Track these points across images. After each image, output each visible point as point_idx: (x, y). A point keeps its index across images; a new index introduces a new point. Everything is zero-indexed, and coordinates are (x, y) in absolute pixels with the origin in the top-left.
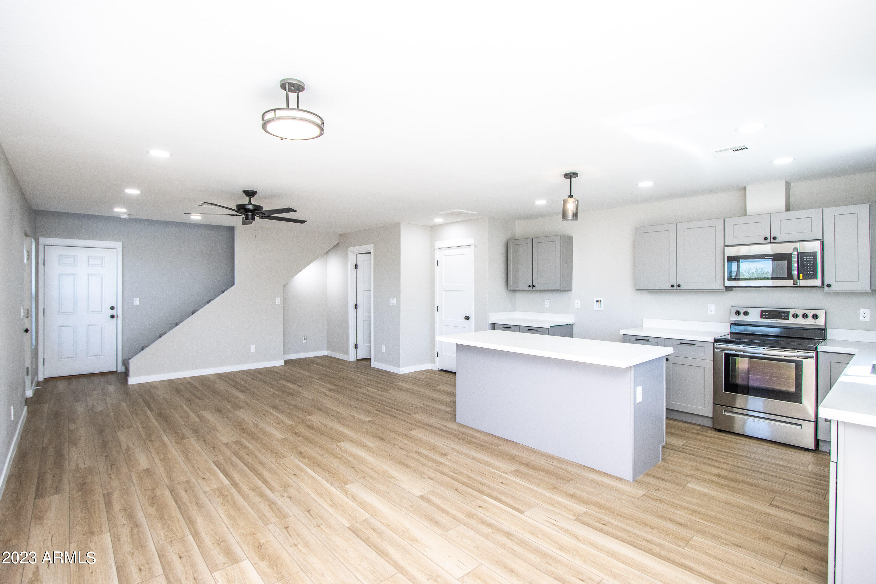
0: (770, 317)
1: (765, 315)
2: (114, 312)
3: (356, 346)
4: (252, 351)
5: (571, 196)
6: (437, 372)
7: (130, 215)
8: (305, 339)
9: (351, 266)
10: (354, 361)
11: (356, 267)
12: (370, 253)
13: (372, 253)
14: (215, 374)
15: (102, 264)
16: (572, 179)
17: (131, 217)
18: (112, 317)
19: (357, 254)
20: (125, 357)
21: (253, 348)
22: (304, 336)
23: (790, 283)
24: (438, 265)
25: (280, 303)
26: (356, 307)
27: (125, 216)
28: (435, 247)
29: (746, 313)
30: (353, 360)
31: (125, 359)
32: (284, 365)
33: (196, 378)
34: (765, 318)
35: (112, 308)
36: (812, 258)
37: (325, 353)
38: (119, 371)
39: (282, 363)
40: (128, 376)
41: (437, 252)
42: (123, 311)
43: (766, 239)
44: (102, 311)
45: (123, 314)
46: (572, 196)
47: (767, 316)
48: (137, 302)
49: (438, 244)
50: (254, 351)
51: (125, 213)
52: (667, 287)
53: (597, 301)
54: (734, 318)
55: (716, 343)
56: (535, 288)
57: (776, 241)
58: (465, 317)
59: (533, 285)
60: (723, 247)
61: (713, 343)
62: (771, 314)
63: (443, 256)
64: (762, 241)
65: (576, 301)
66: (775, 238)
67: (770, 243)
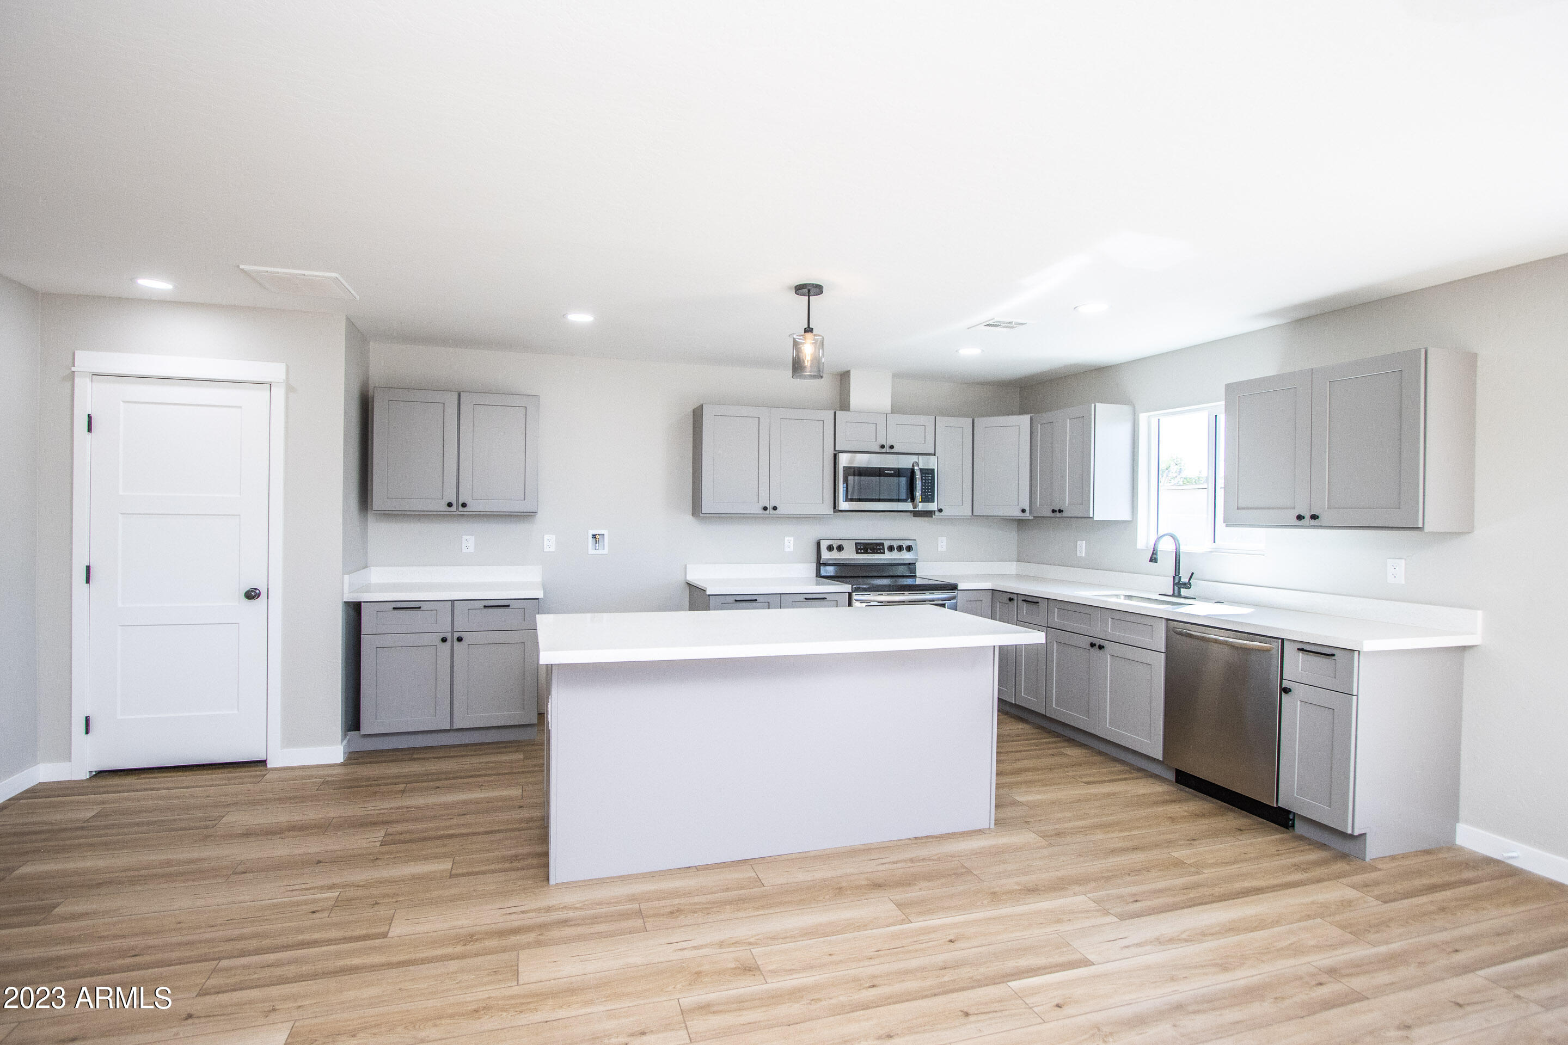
0: (866, 552)
1: (861, 549)
5: (809, 330)
6: (89, 784)
16: (811, 297)
23: (908, 506)
24: (90, 429)
28: (73, 369)
29: (840, 548)
34: (861, 553)
36: (930, 476)
41: (82, 384)
43: (883, 447)
46: (811, 331)
47: (862, 551)
52: (758, 510)
53: (594, 536)
54: (826, 555)
55: (854, 594)
56: (465, 509)
57: (892, 451)
58: (245, 594)
59: (461, 502)
60: (832, 452)
61: (850, 595)
62: (865, 547)
63: (121, 402)
64: (878, 450)
65: (546, 537)
66: (892, 447)
67: (886, 453)
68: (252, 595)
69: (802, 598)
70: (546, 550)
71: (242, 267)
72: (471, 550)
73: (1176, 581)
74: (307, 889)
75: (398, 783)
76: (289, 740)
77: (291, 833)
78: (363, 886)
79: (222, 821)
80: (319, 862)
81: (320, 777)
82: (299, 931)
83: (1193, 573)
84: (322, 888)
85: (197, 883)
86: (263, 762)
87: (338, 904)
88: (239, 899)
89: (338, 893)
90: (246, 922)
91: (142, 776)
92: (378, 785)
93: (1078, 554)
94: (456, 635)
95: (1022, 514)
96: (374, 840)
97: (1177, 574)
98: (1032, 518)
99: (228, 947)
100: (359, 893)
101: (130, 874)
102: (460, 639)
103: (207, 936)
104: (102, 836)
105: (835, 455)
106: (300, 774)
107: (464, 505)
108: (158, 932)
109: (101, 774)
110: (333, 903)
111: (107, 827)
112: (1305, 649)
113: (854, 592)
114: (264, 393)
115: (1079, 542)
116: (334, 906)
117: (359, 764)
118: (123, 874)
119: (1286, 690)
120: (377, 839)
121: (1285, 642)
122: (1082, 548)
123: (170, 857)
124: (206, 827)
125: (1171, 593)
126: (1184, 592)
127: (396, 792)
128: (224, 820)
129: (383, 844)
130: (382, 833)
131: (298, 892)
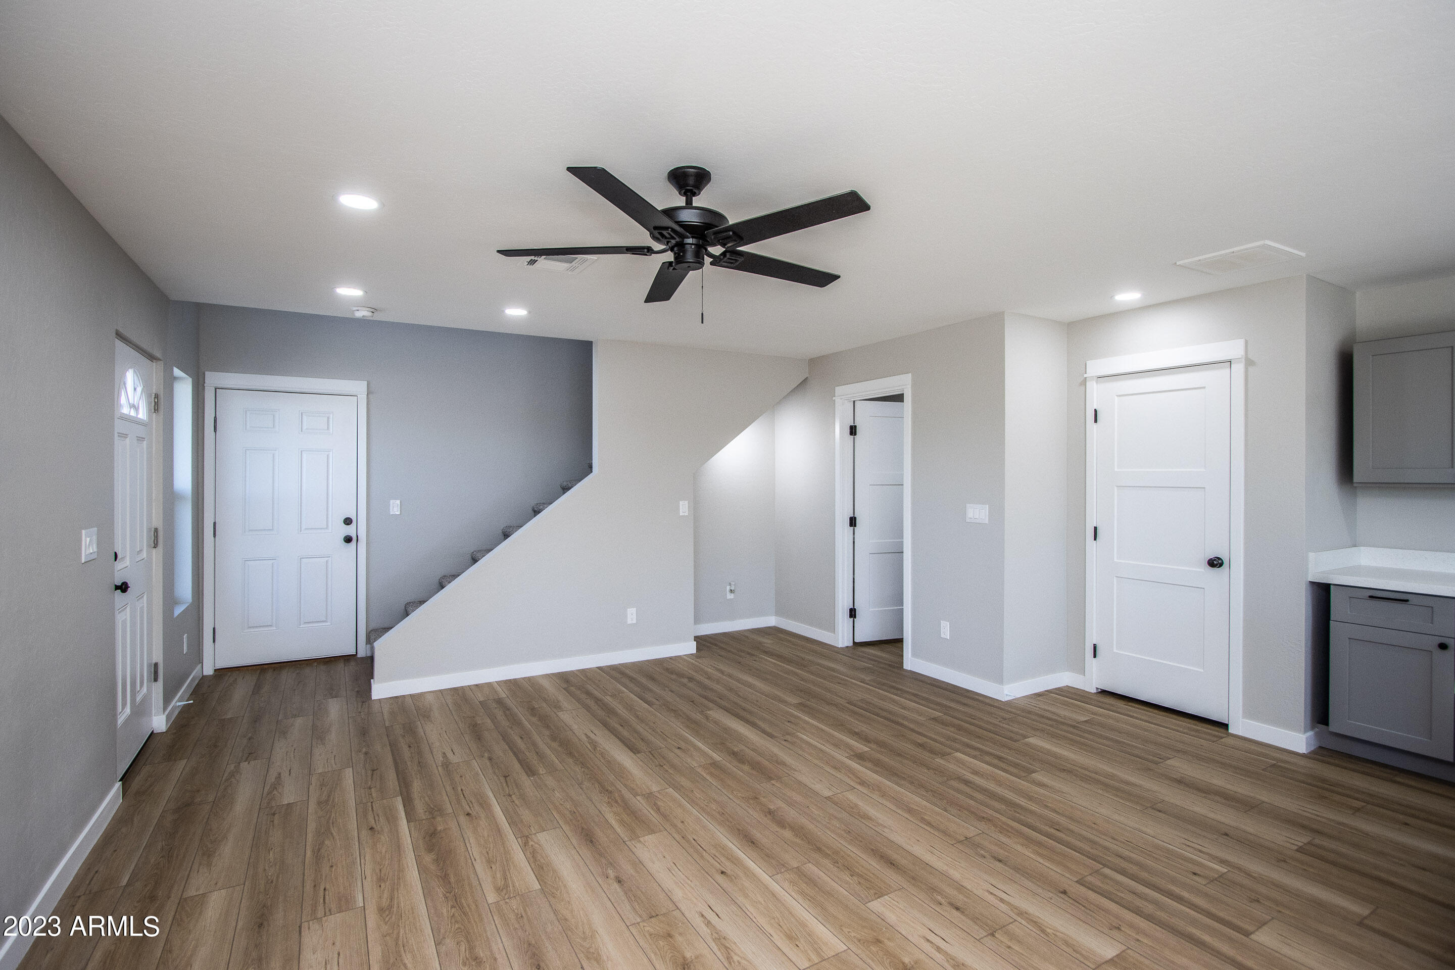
2: (351, 530)
3: (853, 613)
4: (629, 622)
6: (1094, 697)
7: (374, 310)
8: (731, 590)
9: (839, 430)
10: (847, 647)
11: (853, 430)
12: (899, 398)
13: (908, 398)
14: (553, 674)
15: (328, 428)
17: (378, 317)
18: (348, 540)
19: (854, 402)
20: (373, 625)
21: (631, 616)
22: (730, 584)
24: (1096, 421)
25: (686, 514)
26: (853, 522)
27: (361, 313)
28: (1085, 376)
30: (846, 644)
31: (372, 630)
32: (694, 651)
33: (513, 685)
35: (348, 521)
37: (770, 621)
38: (359, 655)
39: (691, 648)
40: (373, 679)
41: (1092, 387)
42: (368, 532)
44: (327, 528)
45: (368, 536)
48: (395, 508)
49: (1096, 367)
50: (635, 621)
51: (359, 303)
58: (1209, 561)
63: (1116, 397)
68: (1215, 563)
71: (1178, 264)
74: (1200, 851)
75: (1357, 799)
76: (1250, 712)
77: (1217, 798)
78: (1254, 878)
79: (1166, 762)
80: (1226, 835)
81: (1274, 759)
82: (1173, 881)
84: (1214, 858)
85: (1121, 801)
86: (1225, 726)
87: (1220, 879)
88: (1144, 829)
89: (1227, 870)
90: (1137, 850)
91: (1130, 704)
92: (1332, 791)
96: (1293, 841)
99: (1118, 861)
100: (1247, 882)
101: (1086, 772)
103: (1107, 844)
104: (1084, 737)
106: (1256, 748)
108: (1078, 822)
109: (1104, 692)
110: (1217, 876)
111: (1090, 733)
114: (1224, 372)
116: (1216, 879)
117: (1323, 761)
118: (1079, 770)
120: (1296, 843)
123: (1115, 772)
124: (1151, 761)
127: (1351, 808)
128: (1169, 762)
129: (1300, 850)
130: (1305, 840)
131: (1191, 850)
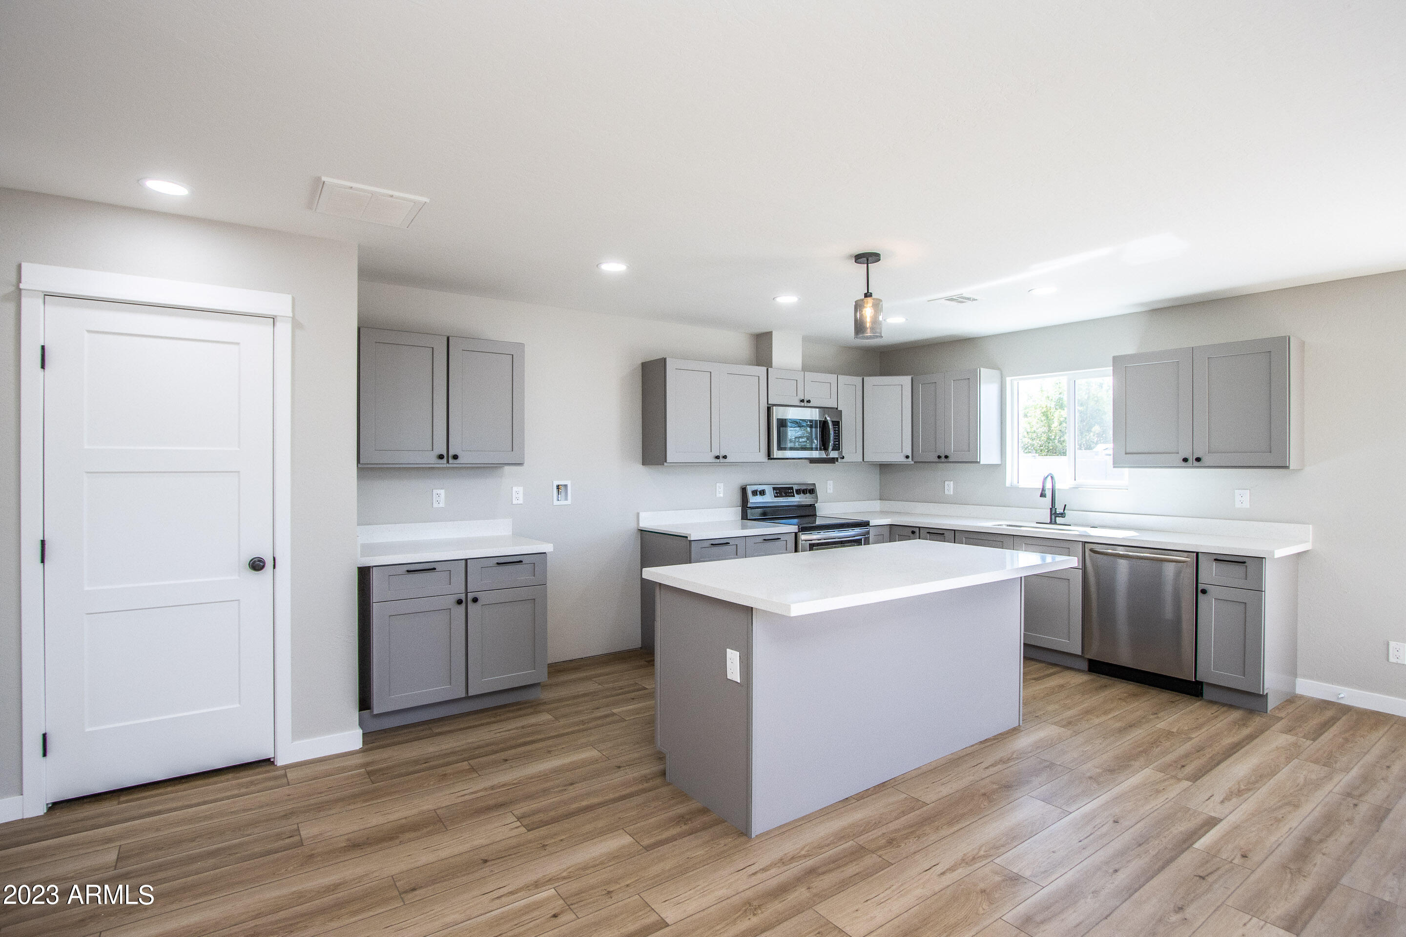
0: (781, 496)
1: (777, 493)
16: (869, 265)
23: (821, 454)
24: (43, 365)
28: (19, 286)
29: (762, 493)
34: (778, 497)
36: (837, 427)
43: (802, 401)
46: (871, 295)
47: (779, 495)
49: (42, 277)
52: (710, 458)
53: (558, 487)
54: (753, 500)
55: (801, 533)
56: (455, 461)
57: (809, 405)
58: (249, 564)
59: (451, 453)
60: (766, 406)
61: (796, 534)
62: (782, 491)
63: (86, 332)
64: (798, 404)
65: (515, 489)
66: (809, 401)
67: (804, 407)
68: (257, 565)
69: (761, 539)
70: (515, 502)
72: (442, 505)
73: (1053, 512)
74: (511, 892)
75: (457, 762)
76: (299, 732)
78: (569, 877)
79: (303, 836)
80: (484, 861)
83: (1065, 505)
84: (526, 889)
86: (269, 762)
87: (569, 901)
89: (552, 890)
92: (436, 767)
93: (946, 492)
94: (470, 596)
95: (905, 460)
96: (512, 826)
97: (1053, 506)
98: (913, 463)
100: (574, 885)
102: (475, 600)
105: (769, 409)
107: (455, 457)
110: (562, 901)
112: (1220, 559)
113: (800, 532)
114: (266, 329)
115: (946, 483)
116: (568, 905)
117: (381, 747)
119: (1204, 592)
120: (515, 825)
121: (1200, 554)
122: (950, 488)
124: (291, 846)
125: (1049, 521)
126: (1059, 520)
128: (304, 834)
129: (528, 828)
130: (511, 817)
